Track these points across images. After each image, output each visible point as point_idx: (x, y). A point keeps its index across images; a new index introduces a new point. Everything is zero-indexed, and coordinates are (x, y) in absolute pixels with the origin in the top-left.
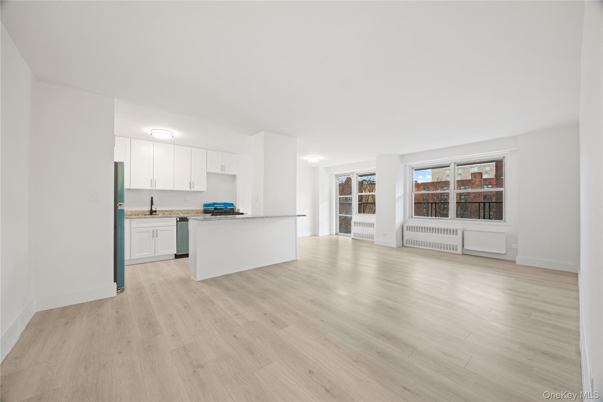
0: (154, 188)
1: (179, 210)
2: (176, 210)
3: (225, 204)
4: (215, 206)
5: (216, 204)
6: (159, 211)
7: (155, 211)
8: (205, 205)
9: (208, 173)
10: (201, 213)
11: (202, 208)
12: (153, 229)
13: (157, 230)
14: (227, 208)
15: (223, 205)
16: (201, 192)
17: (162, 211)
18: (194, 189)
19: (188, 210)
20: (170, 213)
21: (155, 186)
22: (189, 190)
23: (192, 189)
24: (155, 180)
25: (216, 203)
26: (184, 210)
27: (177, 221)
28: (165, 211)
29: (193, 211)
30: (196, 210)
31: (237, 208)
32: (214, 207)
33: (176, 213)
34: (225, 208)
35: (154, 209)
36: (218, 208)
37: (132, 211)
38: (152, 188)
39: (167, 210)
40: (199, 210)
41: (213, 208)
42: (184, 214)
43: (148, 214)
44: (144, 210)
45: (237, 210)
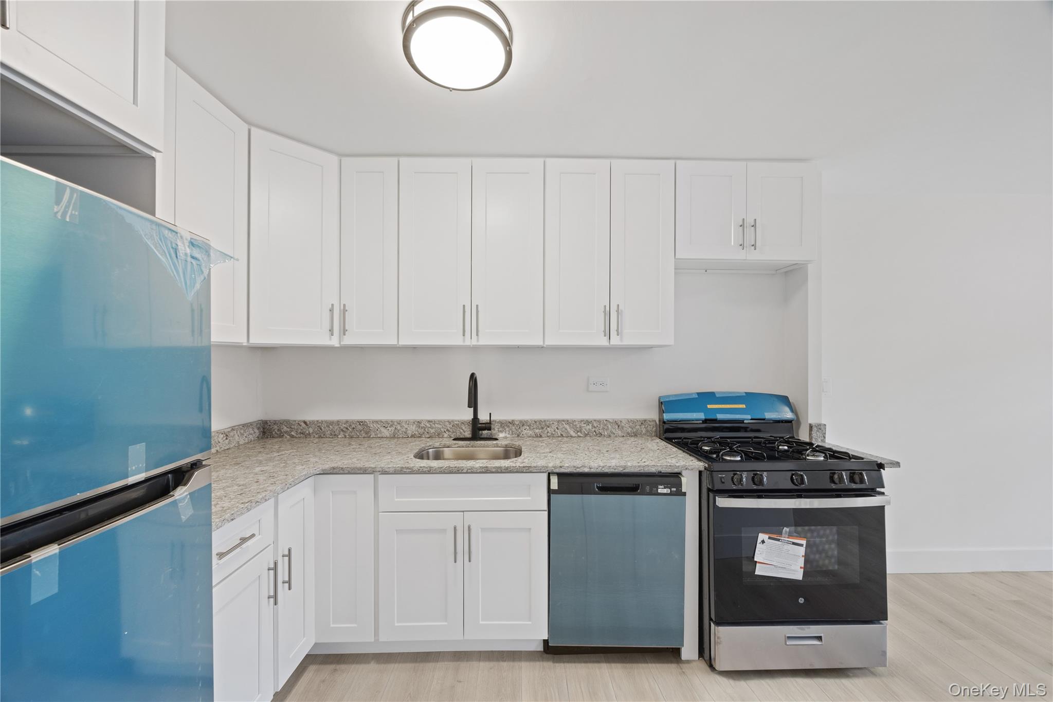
0: (474, 343)
1: (568, 422)
2: (559, 421)
3: (750, 398)
4: (709, 406)
5: (708, 397)
6: (504, 425)
7: (488, 426)
8: (664, 405)
9: (681, 265)
10: (649, 434)
11: (655, 416)
12: (458, 520)
13: (469, 527)
14: (763, 419)
15: (744, 406)
16: (650, 347)
17: (512, 423)
18: (621, 340)
19: (599, 421)
20: (537, 431)
21: (477, 335)
22: (603, 342)
23: (615, 341)
24: (477, 306)
25: (713, 394)
26: (588, 422)
27: (550, 492)
28: (523, 423)
29: (617, 424)
30: (632, 422)
31: (810, 418)
32: (706, 410)
33: (559, 432)
35: (483, 417)
36: (720, 417)
37: (419, 422)
38: (468, 342)
39: (527, 422)
40: (643, 423)
41: (701, 416)
42: (586, 435)
43: (468, 434)
44: (453, 421)
45: (815, 429)
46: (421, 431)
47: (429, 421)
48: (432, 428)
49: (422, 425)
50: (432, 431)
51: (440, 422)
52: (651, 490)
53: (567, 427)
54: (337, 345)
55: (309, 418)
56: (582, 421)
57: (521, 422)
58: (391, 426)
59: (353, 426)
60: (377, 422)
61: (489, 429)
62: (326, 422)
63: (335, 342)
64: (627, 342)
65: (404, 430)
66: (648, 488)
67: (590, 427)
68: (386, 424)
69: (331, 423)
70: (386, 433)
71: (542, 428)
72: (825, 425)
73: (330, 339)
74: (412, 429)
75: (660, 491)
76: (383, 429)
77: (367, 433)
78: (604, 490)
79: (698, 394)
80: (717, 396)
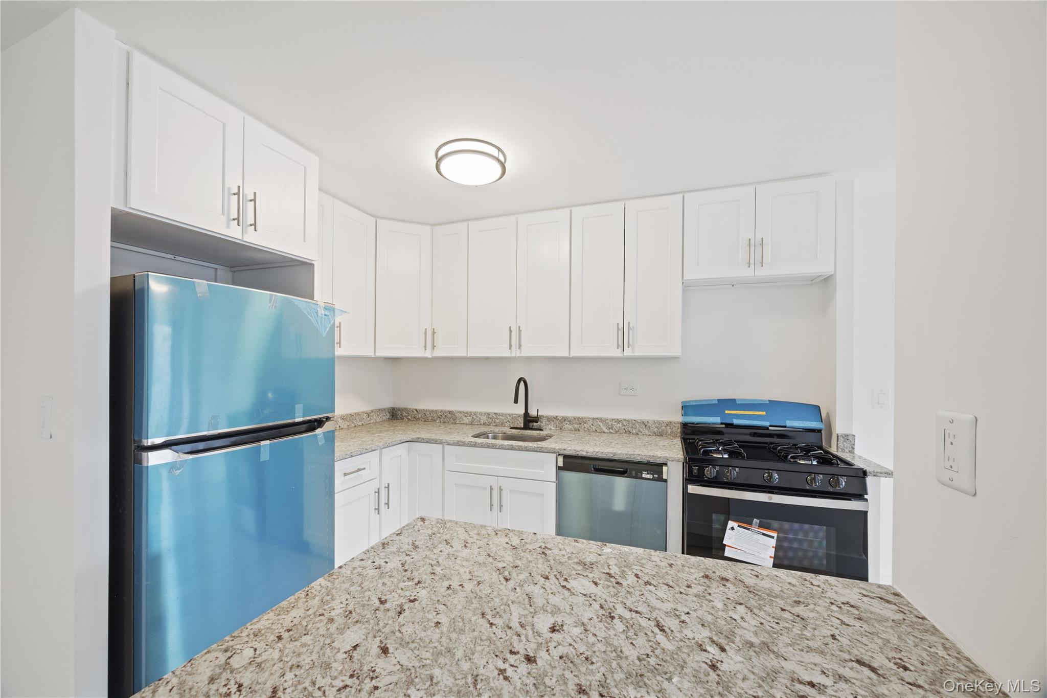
0: (518, 354)
1: (601, 420)
2: (593, 419)
3: (772, 405)
4: (727, 412)
6: (550, 419)
7: (536, 419)
8: (686, 408)
9: (687, 287)
10: (672, 435)
11: (678, 418)
12: (493, 482)
13: (501, 488)
14: (785, 427)
15: (764, 413)
17: (556, 418)
18: (633, 351)
19: (628, 421)
20: (576, 426)
22: (618, 353)
23: (628, 352)
24: (521, 328)
25: (735, 400)
26: (618, 421)
27: (557, 468)
28: (564, 419)
29: (645, 424)
30: (658, 424)
31: (839, 428)
32: (723, 416)
33: (594, 428)
34: (770, 426)
35: (533, 412)
36: (736, 422)
38: (514, 355)
39: (567, 418)
40: (668, 424)
41: (718, 420)
42: (617, 432)
43: (522, 425)
44: (512, 414)
45: (841, 439)
46: (490, 420)
47: (495, 414)
48: (497, 419)
49: (491, 416)
50: (498, 421)
51: (503, 415)
52: (636, 474)
53: (600, 424)
54: (430, 357)
55: (419, 407)
56: (613, 420)
57: (563, 418)
58: (470, 416)
59: (446, 414)
60: (461, 412)
61: (537, 422)
62: (429, 410)
63: (428, 354)
64: (638, 353)
65: (479, 419)
66: (634, 472)
67: (620, 425)
68: (467, 414)
69: (432, 411)
70: (466, 420)
71: (580, 424)
72: (854, 436)
73: (425, 352)
74: (484, 419)
75: (643, 476)
76: (464, 418)
77: (454, 420)
78: (599, 471)
79: (719, 400)
80: (738, 402)
